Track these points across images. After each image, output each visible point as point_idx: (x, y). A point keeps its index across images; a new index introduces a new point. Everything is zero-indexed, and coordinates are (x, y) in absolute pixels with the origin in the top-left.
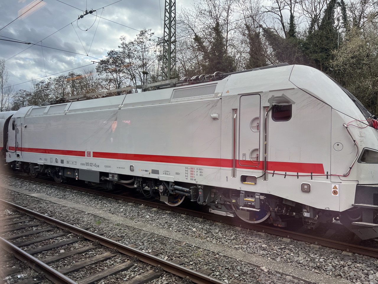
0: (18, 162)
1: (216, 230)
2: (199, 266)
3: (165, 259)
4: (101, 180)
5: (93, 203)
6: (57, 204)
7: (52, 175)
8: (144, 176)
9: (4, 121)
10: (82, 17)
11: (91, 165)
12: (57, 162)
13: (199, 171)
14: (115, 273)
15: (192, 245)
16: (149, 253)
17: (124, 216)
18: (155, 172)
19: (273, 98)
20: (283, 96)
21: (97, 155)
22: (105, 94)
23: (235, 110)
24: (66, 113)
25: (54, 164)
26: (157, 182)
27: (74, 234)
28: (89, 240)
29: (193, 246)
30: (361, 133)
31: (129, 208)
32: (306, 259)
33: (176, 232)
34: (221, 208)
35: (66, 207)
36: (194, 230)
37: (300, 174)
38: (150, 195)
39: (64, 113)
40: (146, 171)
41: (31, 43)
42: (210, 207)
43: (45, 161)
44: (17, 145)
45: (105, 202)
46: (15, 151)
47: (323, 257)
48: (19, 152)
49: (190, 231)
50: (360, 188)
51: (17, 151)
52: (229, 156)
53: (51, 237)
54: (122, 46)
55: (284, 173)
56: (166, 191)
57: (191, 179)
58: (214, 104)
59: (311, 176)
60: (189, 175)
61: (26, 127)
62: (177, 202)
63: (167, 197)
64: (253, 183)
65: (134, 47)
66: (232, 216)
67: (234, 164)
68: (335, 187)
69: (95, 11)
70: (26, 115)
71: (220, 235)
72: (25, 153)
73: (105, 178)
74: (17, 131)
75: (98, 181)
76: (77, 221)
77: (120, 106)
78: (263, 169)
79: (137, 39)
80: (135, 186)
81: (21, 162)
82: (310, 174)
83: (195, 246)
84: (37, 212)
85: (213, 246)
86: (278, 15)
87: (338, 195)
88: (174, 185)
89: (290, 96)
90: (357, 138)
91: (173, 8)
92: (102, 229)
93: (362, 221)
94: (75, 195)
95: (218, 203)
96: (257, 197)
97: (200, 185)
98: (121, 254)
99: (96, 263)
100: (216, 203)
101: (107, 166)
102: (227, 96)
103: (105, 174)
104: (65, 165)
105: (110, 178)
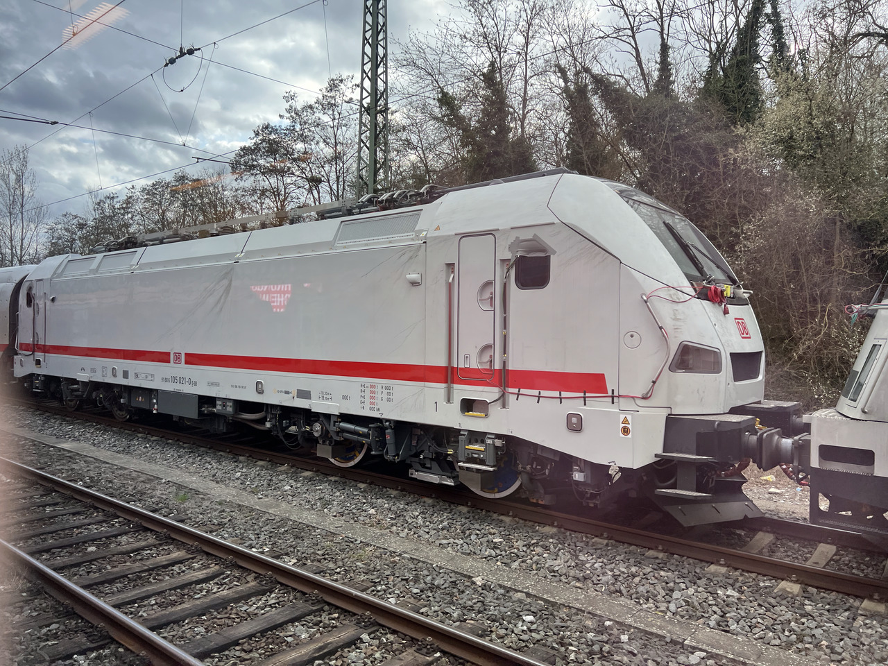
0: (39, 375)
1: (415, 513)
2: (352, 575)
3: (289, 563)
4: (200, 413)
5: (184, 460)
6: (108, 463)
7: (106, 404)
8: (283, 404)
9: (11, 287)
10: (172, 61)
11: (182, 380)
12: (115, 376)
13: (385, 392)
14: (182, 587)
15: (356, 540)
16: (262, 553)
17: (241, 486)
18: (304, 394)
19: (518, 242)
20: (535, 239)
21: (193, 359)
22: (217, 230)
23: (450, 266)
24: (134, 269)
25: (109, 379)
26: (309, 416)
27: (125, 519)
28: (151, 531)
29: (358, 542)
30: (677, 312)
31: (253, 472)
32: (568, 564)
33: (335, 516)
34: (430, 468)
35: (126, 469)
36: (372, 511)
37: (564, 394)
38: (299, 444)
39: (129, 270)
40: (287, 392)
41: (58, 123)
42: (410, 466)
43: (92, 374)
44: (36, 339)
45: (209, 459)
46: (31, 353)
47: (601, 560)
48: (39, 356)
49: (364, 514)
50: (673, 423)
51: (36, 353)
52: (439, 361)
53: (77, 523)
54: (288, 115)
55: (536, 392)
56: (325, 434)
57: (372, 409)
58: (413, 254)
59: (585, 398)
60: (367, 400)
61: (53, 300)
62: (352, 459)
63: (330, 447)
64: (483, 415)
65: (313, 117)
66: (450, 483)
67: (448, 375)
68: (625, 421)
69: (199, 49)
70: (55, 273)
71: (420, 521)
72: (52, 357)
73: (211, 409)
74: (36, 309)
75: (194, 415)
76: (140, 496)
77: (238, 255)
78: (500, 385)
79: (321, 97)
80: (268, 425)
81: (44, 376)
82: (582, 395)
83: (361, 542)
84: (63, 478)
85: (398, 543)
86: (630, 44)
87: (630, 436)
88: (340, 422)
89: (547, 238)
90: (668, 323)
91: (380, 37)
92: (185, 511)
93: (676, 488)
94: (150, 446)
95: (424, 458)
96: (489, 441)
97: (387, 421)
98: (208, 554)
99: (152, 569)
100: (422, 457)
101: (212, 384)
102: (436, 238)
103: (209, 401)
104: (132, 382)
105: (219, 407)
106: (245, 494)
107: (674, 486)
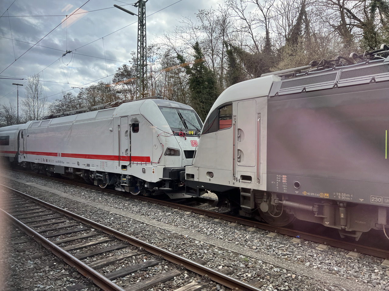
1: (111, 199)
2: (79, 211)
4: (65, 172)
5: (60, 187)
6: (37, 188)
8: (84, 168)
10: (64, 55)
11: (60, 162)
12: (44, 161)
13: (106, 164)
14: (33, 213)
16: (60, 207)
18: (88, 165)
20: (136, 118)
21: (64, 155)
23: (119, 126)
24: (49, 126)
27: (30, 200)
28: (35, 203)
29: (89, 206)
31: (77, 190)
33: (90, 200)
34: (119, 187)
35: (41, 189)
37: (142, 163)
39: (47, 126)
40: (85, 165)
41: (23, 79)
43: (39, 161)
44: (24, 149)
45: (67, 187)
47: (147, 208)
49: (98, 200)
50: (165, 169)
51: (24, 154)
52: (117, 154)
55: (136, 162)
57: (103, 169)
58: (111, 122)
60: (102, 166)
61: (28, 136)
62: (104, 185)
63: (97, 182)
64: (126, 169)
66: (124, 191)
67: (118, 158)
68: (153, 170)
70: (29, 127)
72: (28, 155)
74: (24, 139)
76: (40, 196)
77: (74, 122)
78: (129, 161)
80: (82, 175)
81: (26, 162)
82: (145, 163)
84: (21, 192)
87: (154, 174)
88: (96, 173)
89: (138, 118)
90: (163, 142)
92: (49, 199)
94: (53, 184)
96: (127, 177)
97: (107, 172)
100: (117, 183)
101: (68, 163)
102: (116, 117)
103: (67, 168)
104: (48, 163)
105: (69, 170)
106: (70, 195)
107: (165, 187)
